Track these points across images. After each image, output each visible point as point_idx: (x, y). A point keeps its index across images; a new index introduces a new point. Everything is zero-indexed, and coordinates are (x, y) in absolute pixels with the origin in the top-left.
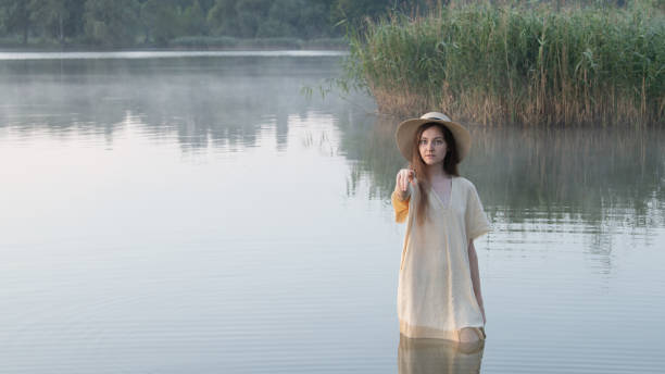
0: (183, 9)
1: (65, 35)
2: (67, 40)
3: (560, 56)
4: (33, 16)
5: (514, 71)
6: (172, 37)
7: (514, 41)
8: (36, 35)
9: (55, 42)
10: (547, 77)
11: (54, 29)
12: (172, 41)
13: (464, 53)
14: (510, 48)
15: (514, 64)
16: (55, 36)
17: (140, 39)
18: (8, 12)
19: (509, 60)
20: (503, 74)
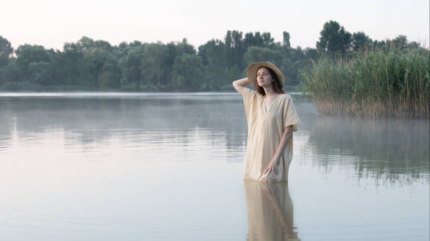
0: (229, 69)
1: (161, 84)
2: (162, 86)
3: (418, 79)
4: (143, 72)
5: (391, 86)
6: (222, 84)
7: (392, 70)
8: (145, 84)
9: (155, 87)
10: (411, 90)
11: (154, 80)
12: (222, 87)
13: (363, 77)
14: (389, 74)
15: (392, 83)
16: (155, 85)
17: (204, 86)
18: (129, 70)
19: (389, 82)
20: (385, 89)
